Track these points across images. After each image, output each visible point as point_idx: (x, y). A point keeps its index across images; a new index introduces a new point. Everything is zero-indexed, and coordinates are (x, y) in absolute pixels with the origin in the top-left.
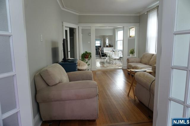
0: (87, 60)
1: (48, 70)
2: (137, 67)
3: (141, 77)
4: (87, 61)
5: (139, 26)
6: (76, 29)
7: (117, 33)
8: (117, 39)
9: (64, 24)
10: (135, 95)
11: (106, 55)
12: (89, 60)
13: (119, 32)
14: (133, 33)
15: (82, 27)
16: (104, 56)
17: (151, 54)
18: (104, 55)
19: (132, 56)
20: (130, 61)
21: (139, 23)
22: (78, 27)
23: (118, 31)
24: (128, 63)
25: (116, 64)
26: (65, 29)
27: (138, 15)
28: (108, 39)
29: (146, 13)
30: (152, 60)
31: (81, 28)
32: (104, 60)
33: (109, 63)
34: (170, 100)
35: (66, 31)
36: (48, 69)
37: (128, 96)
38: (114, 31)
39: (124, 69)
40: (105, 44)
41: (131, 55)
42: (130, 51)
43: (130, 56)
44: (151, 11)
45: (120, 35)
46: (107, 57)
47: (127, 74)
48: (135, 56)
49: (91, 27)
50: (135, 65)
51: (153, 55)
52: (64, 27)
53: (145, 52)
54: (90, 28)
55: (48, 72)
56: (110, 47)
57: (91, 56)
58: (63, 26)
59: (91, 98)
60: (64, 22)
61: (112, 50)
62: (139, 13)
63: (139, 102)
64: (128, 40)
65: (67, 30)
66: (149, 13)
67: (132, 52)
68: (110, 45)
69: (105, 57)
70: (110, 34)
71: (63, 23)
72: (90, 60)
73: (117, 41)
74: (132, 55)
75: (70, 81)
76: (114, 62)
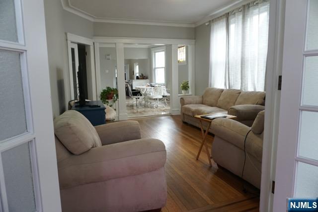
0: (110, 101)
1: (70, 125)
2: (201, 110)
3: (225, 127)
4: (112, 104)
5: (195, 44)
6: (89, 46)
7: (155, 55)
8: (155, 65)
9: (68, 36)
10: (210, 158)
11: (139, 92)
12: (114, 101)
13: (157, 54)
14: (181, 55)
15: (100, 43)
16: (136, 95)
17: (218, 89)
18: (137, 93)
19: (185, 93)
20: (186, 101)
21: (195, 39)
22: (94, 43)
23: (155, 52)
24: (182, 105)
25: (157, 108)
26: (71, 46)
27: (193, 26)
28: (138, 66)
29: (207, 24)
30: (221, 98)
31: (97, 46)
32: (137, 101)
33: (145, 106)
34: (298, 161)
35: (73, 50)
36: (69, 122)
37: (197, 159)
38: (150, 52)
39: (173, 114)
40: (134, 74)
41: (183, 92)
42: (182, 85)
43: (182, 94)
44: (216, 21)
45: (159, 59)
46: (141, 95)
47: (182, 123)
48: (190, 93)
49: (115, 43)
50: (196, 108)
51: (222, 91)
52: (69, 42)
53: (208, 87)
54: (113, 46)
55: (70, 128)
56: (143, 79)
57: (117, 96)
58: (67, 40)
59: (156, 170)
60: (68, 34)
61: (149, 84)
62: (194, 23)
63: (217, 168)
64: (179, 66)
65: (73, 47)
66: (212, 24)
67: (185, 87)
68: (142, 75)
69: (139, 97)
70: (143, 57)
71: (66, 34)
72: (117, 102)
73: (155, 68)
74: (185, 91)
75: (103, 145)
76: (155, 104)
